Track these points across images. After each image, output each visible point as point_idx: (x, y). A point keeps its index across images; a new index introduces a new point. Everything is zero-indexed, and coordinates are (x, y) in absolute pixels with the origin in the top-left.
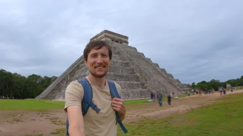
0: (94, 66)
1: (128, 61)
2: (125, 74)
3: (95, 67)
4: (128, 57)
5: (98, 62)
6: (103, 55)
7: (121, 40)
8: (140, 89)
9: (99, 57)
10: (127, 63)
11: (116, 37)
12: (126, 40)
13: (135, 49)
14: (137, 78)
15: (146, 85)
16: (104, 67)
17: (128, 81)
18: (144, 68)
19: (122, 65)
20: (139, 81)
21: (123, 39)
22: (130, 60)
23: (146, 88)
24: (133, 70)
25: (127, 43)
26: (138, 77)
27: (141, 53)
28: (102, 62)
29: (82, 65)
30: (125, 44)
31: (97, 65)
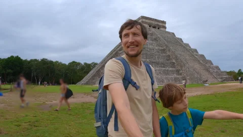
0: (126, 45)
1: (165, 47)
2: (161, 60)
3: (128, 47)
4: (164, 44)
5: (130, 41)
6: (134, 34)
7: (158, 25)
8: (175, 75)
9: (131, 36)
10: (164, 50)
11: (153, 22)
12: (164, 25)
13: (173, 34)
14: (173, 65)
15: (181, 71)
16: (137, 46)
17: (164, 67)
18: (180, 55)
19: (158, 52)
20: (174, 67)
21: (160, 24)
22: (167, 46)
23: (181, 74)
24: (169, 56)
25: (165, 28)
26: (174, 63)
27: (178, 39)
28: (134, 41)
29: (120, 52)
30: (162, 29)
31: (129, 44)
